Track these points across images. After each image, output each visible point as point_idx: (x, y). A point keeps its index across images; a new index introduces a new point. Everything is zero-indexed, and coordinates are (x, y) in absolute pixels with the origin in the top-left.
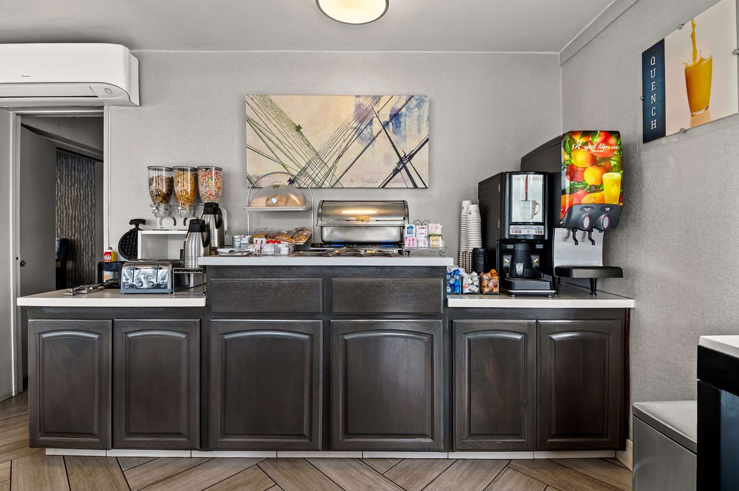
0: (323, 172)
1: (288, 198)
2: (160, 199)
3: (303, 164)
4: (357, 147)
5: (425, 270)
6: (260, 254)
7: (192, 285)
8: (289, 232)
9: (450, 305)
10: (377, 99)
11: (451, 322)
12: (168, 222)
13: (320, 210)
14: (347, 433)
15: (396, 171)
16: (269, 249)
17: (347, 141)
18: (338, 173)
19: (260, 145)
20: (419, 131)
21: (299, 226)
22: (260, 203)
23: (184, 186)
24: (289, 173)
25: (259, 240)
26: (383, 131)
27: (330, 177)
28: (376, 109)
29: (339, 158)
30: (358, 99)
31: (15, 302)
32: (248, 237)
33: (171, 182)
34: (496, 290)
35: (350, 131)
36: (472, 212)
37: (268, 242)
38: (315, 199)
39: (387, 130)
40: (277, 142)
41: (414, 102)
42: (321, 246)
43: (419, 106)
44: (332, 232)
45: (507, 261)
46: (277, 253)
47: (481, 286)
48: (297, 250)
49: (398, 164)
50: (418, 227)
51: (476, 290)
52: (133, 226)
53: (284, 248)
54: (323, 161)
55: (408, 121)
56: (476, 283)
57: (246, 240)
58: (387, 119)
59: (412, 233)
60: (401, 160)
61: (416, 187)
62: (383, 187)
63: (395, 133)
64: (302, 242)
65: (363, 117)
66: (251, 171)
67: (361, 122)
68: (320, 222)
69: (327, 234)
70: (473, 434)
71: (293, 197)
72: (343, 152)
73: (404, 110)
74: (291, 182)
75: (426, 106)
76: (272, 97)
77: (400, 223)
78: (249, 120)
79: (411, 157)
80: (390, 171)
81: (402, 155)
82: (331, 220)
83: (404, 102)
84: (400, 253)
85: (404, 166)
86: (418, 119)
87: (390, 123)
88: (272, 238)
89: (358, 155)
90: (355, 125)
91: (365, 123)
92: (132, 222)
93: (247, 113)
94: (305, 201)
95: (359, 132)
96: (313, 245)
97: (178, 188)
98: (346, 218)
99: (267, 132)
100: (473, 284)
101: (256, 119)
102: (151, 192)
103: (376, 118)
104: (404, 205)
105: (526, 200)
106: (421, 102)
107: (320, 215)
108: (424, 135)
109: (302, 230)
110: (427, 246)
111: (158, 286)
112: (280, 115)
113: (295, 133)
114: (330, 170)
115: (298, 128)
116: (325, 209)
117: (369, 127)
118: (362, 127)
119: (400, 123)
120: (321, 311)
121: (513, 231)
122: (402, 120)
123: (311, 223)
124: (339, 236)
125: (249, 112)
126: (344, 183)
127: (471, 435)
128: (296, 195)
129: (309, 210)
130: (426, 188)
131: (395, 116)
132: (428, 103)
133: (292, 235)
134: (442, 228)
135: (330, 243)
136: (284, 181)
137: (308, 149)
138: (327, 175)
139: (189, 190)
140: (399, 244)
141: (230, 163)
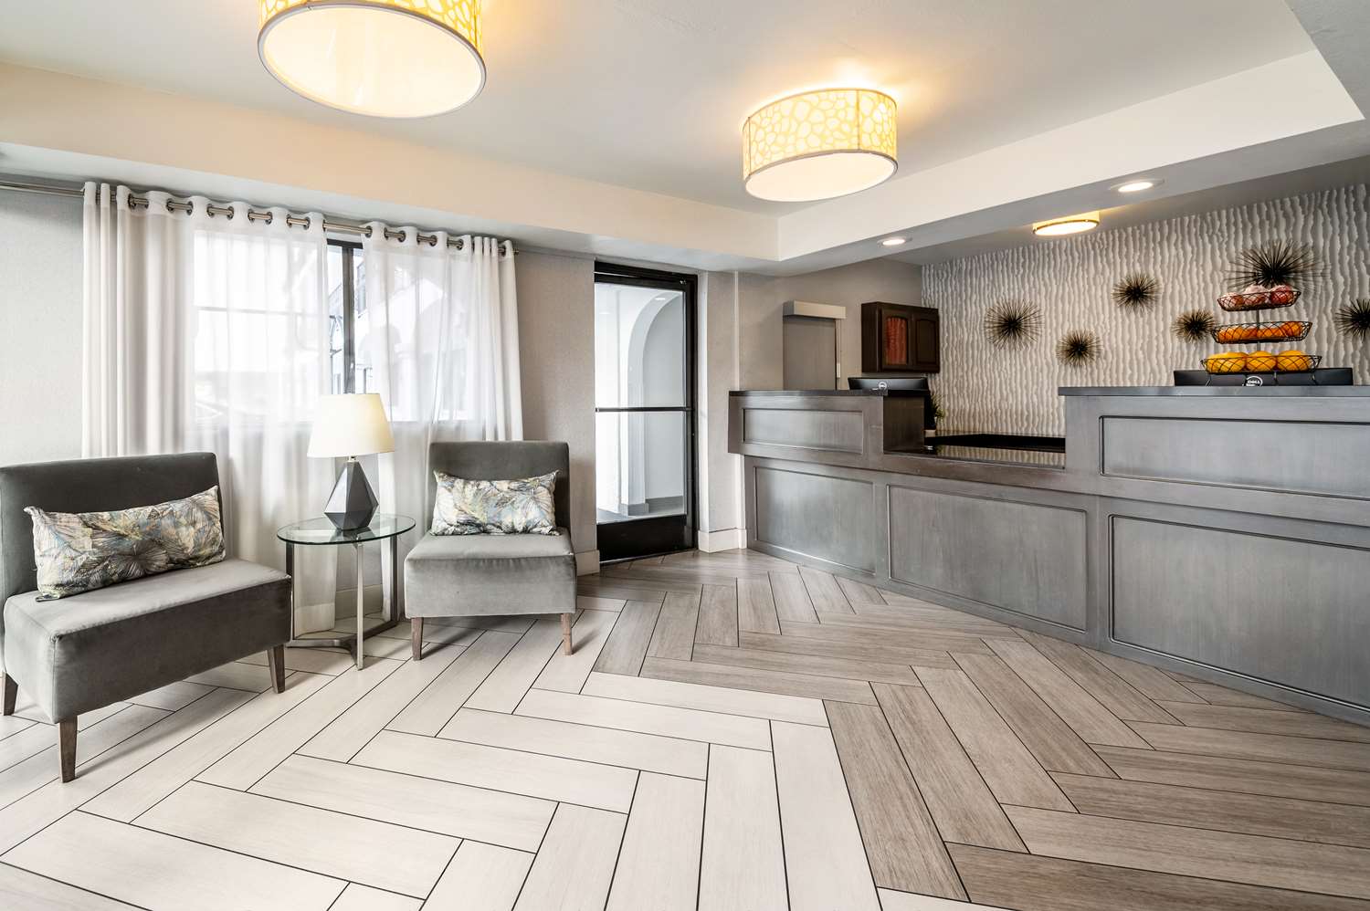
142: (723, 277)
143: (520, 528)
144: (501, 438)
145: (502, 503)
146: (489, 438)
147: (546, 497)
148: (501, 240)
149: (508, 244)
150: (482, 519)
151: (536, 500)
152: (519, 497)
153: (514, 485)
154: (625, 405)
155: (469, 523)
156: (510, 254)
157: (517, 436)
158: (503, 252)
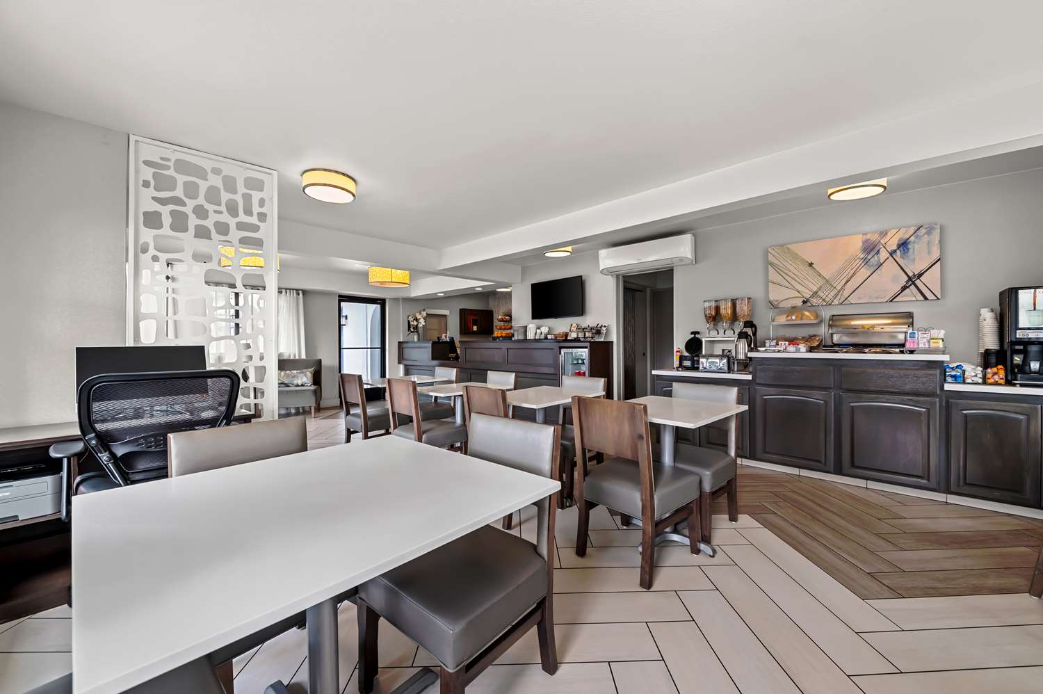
0: (832, 294)
1: (803, 315)
2: (711, 319)
3: (815, 289)
4: (864, 272)
5: (926, 363)
6: (785, 351)
7: (736, 370)
8: (803, 338)
9: (945, 389)
10: (884, 234)
11: (947, 402)
12: (714, 333)
13: (831, 322)
14: (853, 465)
15: (904, 288)
16: (792, 348)
17: (854, 270)
18: (846, 294)
19: (778, 279)
20: (929, 253)
21: (812, 333)
22: (782, 320)
23: (726, 310)
24: (803, 297)
25: (783, 343)
26: (891, 258)
27: (839, 296)
28: (882, 242)
29: (847, 282)
30: (864, 237)
31: (651, 372)
32: (775, 341)
33: (717, 309)
34: (1002, 382)
35: (857, 262)
36: (988, 319)
37: (789, 344)
38: (826, 314)
39: (894, 256)
40: (793, 276)
41: (923, 231)
42: (831, 346)
43: (929, 233)
44: (841, 337)
45: (1018, 359)
46: (798, 351)
47: (984, 378)
48: (811, 350)
49: (907, 282)
50: (920, 333)
51: (980, 381)
52: (693, 336)
53: (803, 348)
54: (832, 286)
55: (916, 247)
56: (981, 376)
57: (774, 343)
58: (895, 247)
59: (914, 337)
60: (910, 279)
61: (926, 298)
62: (891, 301)
63: (903, 258)
64: (815, 345)
65: (870, 248)
66: (772, 297)
67: (868, 253)
68: (830, 330)
69: (836, 339)
70: (969, 484)
71: (807, 313)
72: (851, 277)
73: (912, 238)
74: (804, 302)
75: (937, 232)
76: (788, 246)
77: (905, 330)
78: (771, 264)
79: (920, 275)
80: (899, 288)
81: (911, 274)
82: (840, 329)
83: (913, 232)
84: (902, 352)
85: (914, 283)
86: (928, 244)
87: (898, 251)
88: (792, 341)
89: (864, 279)
90: (862, 256)
91: (873, 253)
92: (692, 333)
93: (769, 259)
94: (817, 316)
95: (866, 262)
96: (824, 346)
97: (722, 311)
98: (855, 327)
99: (783, 270)
100: (976, 376)
101: (776, 262)
102: (706, 316)
103: (883, 249)
104: (910, 315)
105: (1035, 309)
106: (931, 229)
107: (830, 326)
108: (936, 255)
109: (814, 336)
110: (927, 346)
111: (720, 369)
112: (795, 257)
113: (808, 268)
114: (839, 291)
115: (811, 265)
116: (834, 321)
117: (876, 256)
118: (869, 257)
119: (908, 249)
120: (832, 386)
121: (1019, 334)
122: (910, 246)
123: (823, 330)
124: (846, 340)
125: (771, 258)
126: (852, 299)
127: (966, 484)
128: (809, 312)
129: (821, 321)
130: (938, 299)
131: (904, 245)
132: (939, 231)
133: (807, 339)
134: (945, 333)
135: (839, 345)
136: (799, 303)
137: (819, 278)
138: (836, 295)
139: (729, 313)
140: (903, 345)
141: (757, 292)
142: (396, 300)
143: (300, 384)
144: (297, 358)
145: (294, 377)
146: (292, 358)
147: (309, 375)
148: (297, 290)
149: (300, 292)
150: (286, 382)
151: (306, 376)
152: (299, 375)
153: (299, 371)
154: (369, 347)
155: (282, 383)
156: (301, 295)
157: (304, 357)
158: (299, 294)
